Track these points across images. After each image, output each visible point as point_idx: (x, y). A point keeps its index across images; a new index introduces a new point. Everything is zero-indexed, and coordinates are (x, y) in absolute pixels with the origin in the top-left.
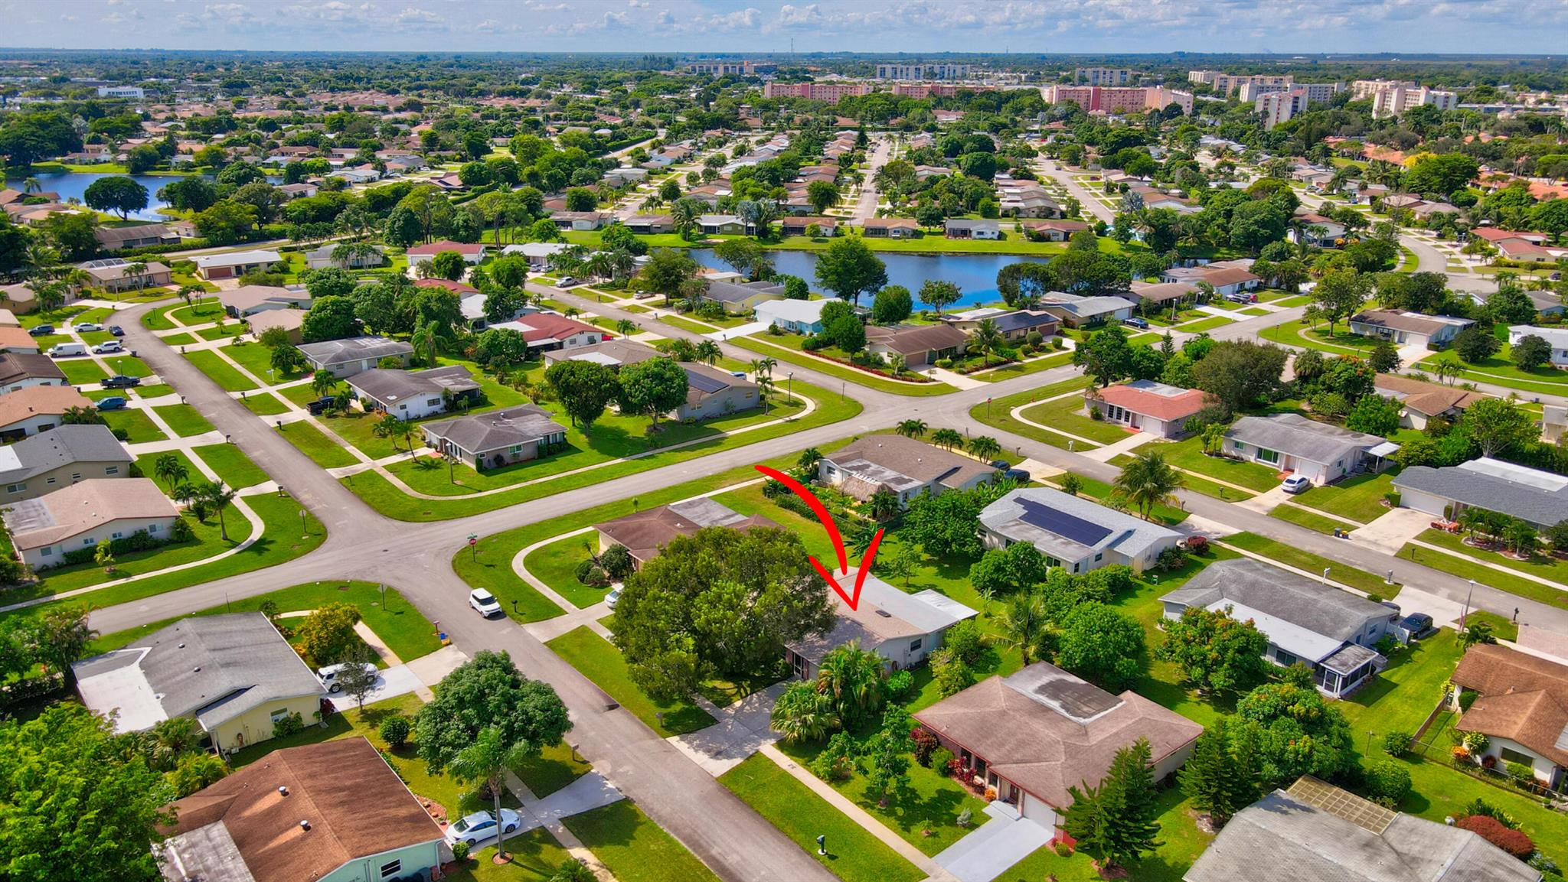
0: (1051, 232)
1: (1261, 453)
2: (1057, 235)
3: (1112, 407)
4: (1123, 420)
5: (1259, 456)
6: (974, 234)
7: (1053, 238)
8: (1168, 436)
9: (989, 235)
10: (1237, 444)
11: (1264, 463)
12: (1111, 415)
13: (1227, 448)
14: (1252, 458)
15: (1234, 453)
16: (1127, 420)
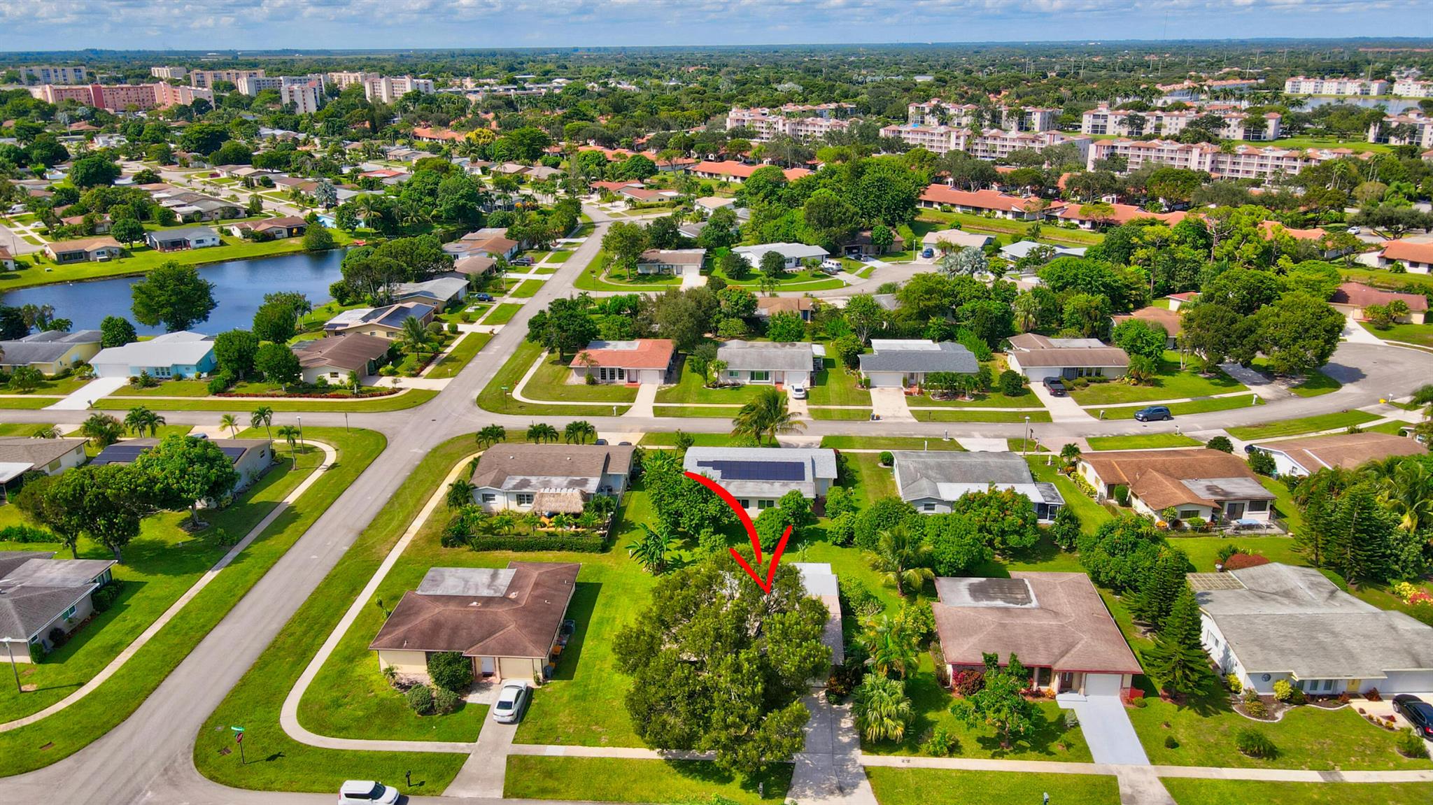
0: (274, 230)
1: (753, 375)
2: (280, 232)
3: (603, 370)
4: (617, 378)
5: (752, 378)
6: (192, 243)
7: (277, 236)
8: (665, 383)
9: (210, 242)
10: (732, 373)
11: (757, 382)
12: (604, 377)
13: (724, 378)
14: (747, 381)
15: (730, 382)
16: (621, 377)
